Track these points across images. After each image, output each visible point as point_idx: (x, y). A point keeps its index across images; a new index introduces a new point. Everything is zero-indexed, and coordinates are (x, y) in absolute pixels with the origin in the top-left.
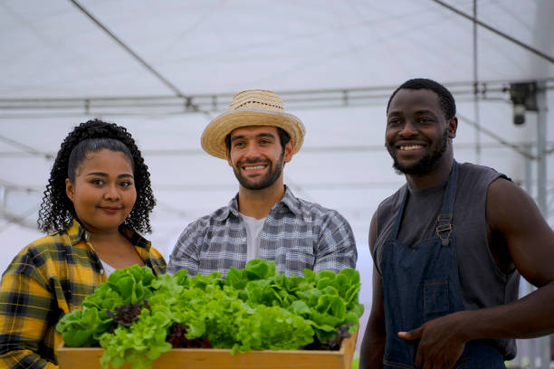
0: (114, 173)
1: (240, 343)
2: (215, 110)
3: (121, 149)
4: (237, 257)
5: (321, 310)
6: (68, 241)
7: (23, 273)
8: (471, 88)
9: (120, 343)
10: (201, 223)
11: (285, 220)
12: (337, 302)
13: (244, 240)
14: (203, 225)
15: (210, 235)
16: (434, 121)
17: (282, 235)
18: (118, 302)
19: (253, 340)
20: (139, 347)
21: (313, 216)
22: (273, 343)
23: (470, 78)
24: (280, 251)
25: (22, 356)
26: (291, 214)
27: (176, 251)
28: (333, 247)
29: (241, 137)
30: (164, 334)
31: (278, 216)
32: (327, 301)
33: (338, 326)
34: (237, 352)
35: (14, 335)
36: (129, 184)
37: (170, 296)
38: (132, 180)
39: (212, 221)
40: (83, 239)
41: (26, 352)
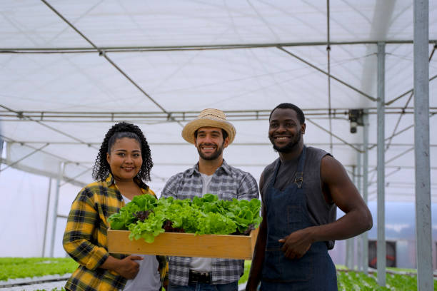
0: (130, 150)
1: (199, 230)
2: (184, 121)
3: (134, 137)
4: (197, 194)
5: (241, 217)
6: (105, 185)
7: (82, 200)
8: (327, 112)
9: (139, 227)
10: (178, 176)
11: (223, 177)
12: (249, 213)
13: (201, 186)
14: (179, 177)
15: (183, 182)
16: (295, 125)
17: (221, 184)
18: (138, 210)
19: (206, 229)
20: (149, 229)
21: (237, 175)
22: (216, 232)
23: (327, 106)
24: (220, 192)
25: (82, 242)
26: (226, 174)
27: (165, 190)
28: (247, 191)
29: (203, 132)
30: (162, 224)
31: (219, 174)
32: (244, 213)
33: (249, 225)
34: (198, 234)
35: (78, 232)
36: (138, 155)
37: (164, 207)
38: (140, 154)
39: (184, 175)
40: (113, 183)
41: (84, 241)
